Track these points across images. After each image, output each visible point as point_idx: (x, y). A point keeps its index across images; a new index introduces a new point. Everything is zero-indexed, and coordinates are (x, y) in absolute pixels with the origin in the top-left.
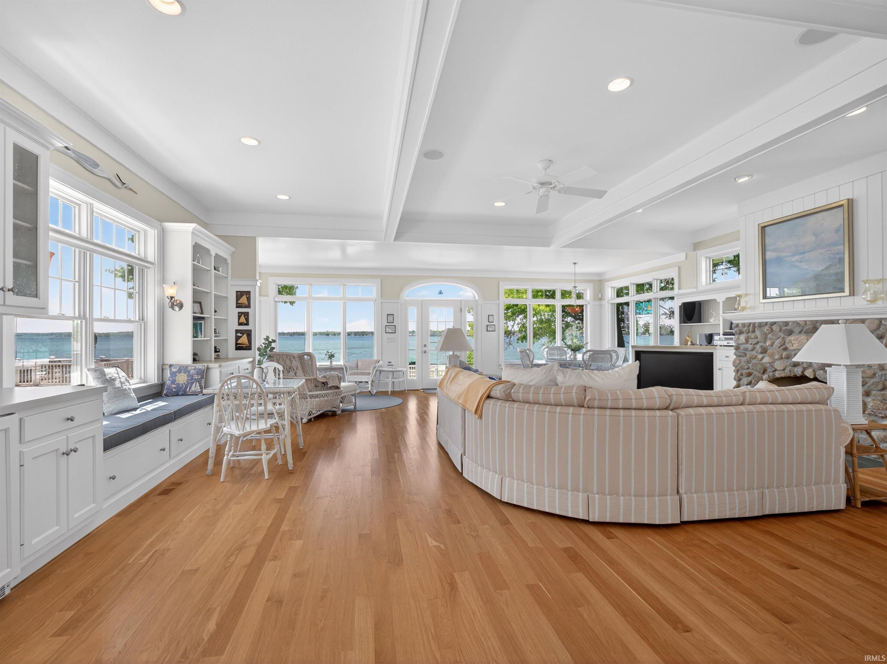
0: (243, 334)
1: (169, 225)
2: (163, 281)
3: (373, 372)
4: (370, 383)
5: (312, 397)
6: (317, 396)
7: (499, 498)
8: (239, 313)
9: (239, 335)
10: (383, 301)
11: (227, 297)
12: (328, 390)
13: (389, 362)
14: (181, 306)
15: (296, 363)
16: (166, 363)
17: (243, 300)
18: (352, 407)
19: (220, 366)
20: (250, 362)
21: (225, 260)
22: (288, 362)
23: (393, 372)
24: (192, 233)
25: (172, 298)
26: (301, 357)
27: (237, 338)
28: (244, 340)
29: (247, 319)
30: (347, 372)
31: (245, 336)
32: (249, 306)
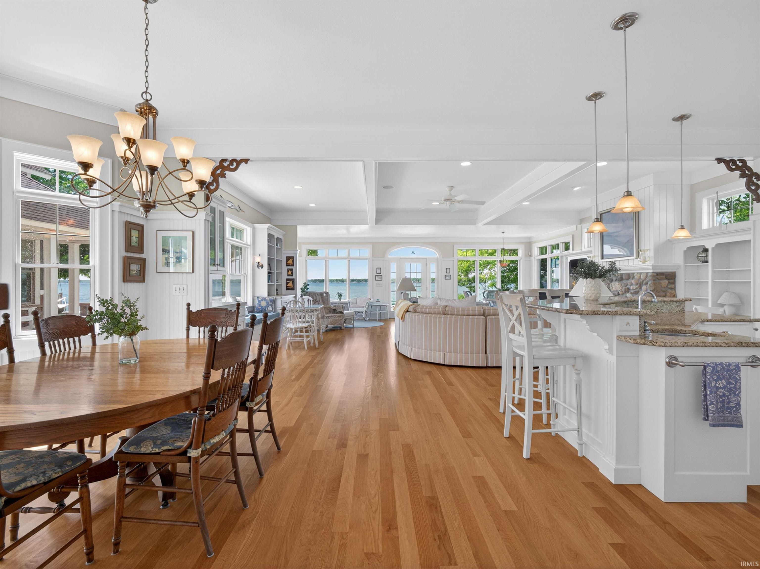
0: (290, 281)
1: (257, 225)
2: (254, 254)
3: (366, 305)
4: (364, 313)
5: (328, 317)
6: (330, 317)
7: (410, 357)
8: (288, 269)
9: (288, 281)
10: (373, 259)
11: (281, 260)
12: (336, 314)
13: (378, 300)
14: (262, 267)
15: (319, 298)
16: (255, 296)
17: (290, 262)
18: (352, 326)
19: (281, 298)
20: (294, 297)
21: (281, 239)
22: (314, 297)
23: (380, 306)
24: (268, 229)
25: (259, 263)
26: (321, 294)
27: (287, 283)
28: (290, 284)
29: (292, 273)
30: (350, 305)
31: (291, 282)
32: (293, 265)
